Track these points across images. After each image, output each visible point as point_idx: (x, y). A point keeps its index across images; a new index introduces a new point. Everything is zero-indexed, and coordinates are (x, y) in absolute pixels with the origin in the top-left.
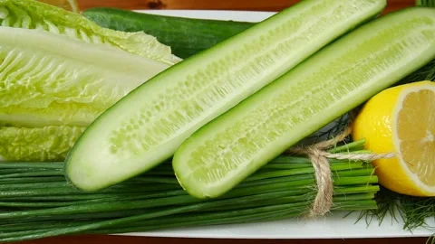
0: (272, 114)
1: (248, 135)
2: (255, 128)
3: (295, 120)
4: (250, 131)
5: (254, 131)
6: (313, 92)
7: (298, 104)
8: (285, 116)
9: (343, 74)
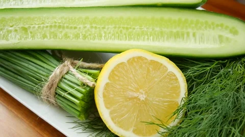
0: (53, 25)
1: (30, 27)
2: (37, 26)
3: (66, 36)
4: (32, 26)
5: (34, 27)
6: (92, 27)
7: (75, 28)
8: (61, 30)
9: (123, 28)
